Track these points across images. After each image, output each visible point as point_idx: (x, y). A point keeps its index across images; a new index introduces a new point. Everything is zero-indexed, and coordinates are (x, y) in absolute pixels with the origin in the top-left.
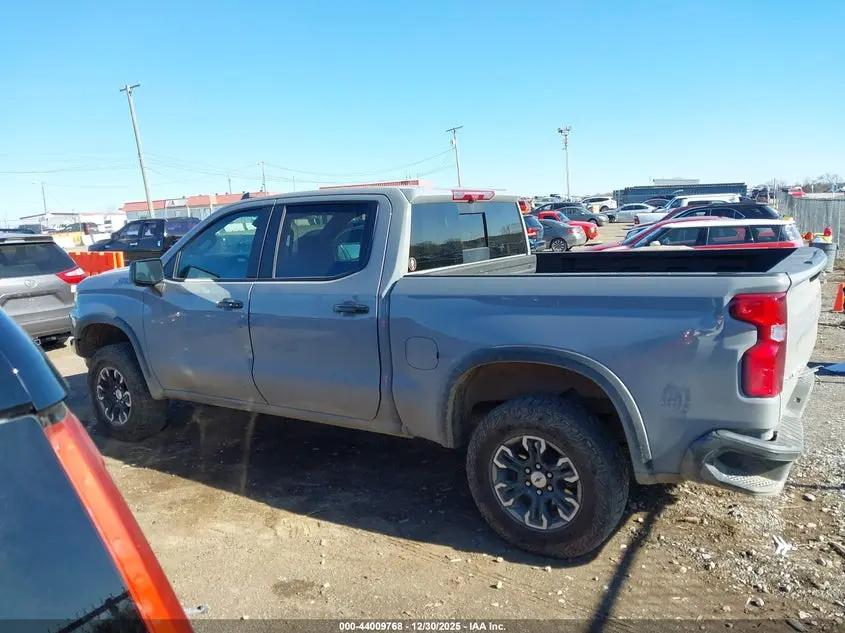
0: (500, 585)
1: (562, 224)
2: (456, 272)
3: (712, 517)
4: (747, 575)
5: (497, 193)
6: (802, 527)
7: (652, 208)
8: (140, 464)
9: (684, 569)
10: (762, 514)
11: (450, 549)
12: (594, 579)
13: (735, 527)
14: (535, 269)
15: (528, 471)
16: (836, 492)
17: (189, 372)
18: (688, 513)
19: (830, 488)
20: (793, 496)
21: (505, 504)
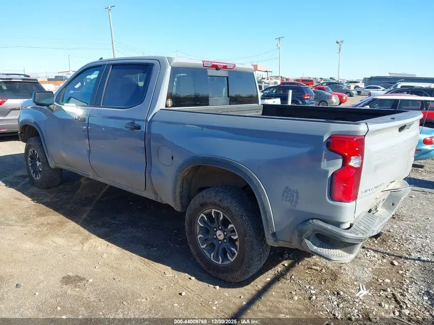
0: (184, 294)
1: (327, 93)
2: (199, 110)
3: (328, 268)
4: (332, 307)
5: (237, 66)
6: (381, 281)
7: (383, 88)
8: (39, 201)
9: (296, 298)
10: (360, 269)
11: (169, 268)
12: (240, 297)
13: (339, 276)
14: (261, 113)
15: (215, 229)
16: (412, 262)
17: (64, 155)
18: (315, 264)
19: (410, 259)
20: (385, 261)
21: (202, 247)
